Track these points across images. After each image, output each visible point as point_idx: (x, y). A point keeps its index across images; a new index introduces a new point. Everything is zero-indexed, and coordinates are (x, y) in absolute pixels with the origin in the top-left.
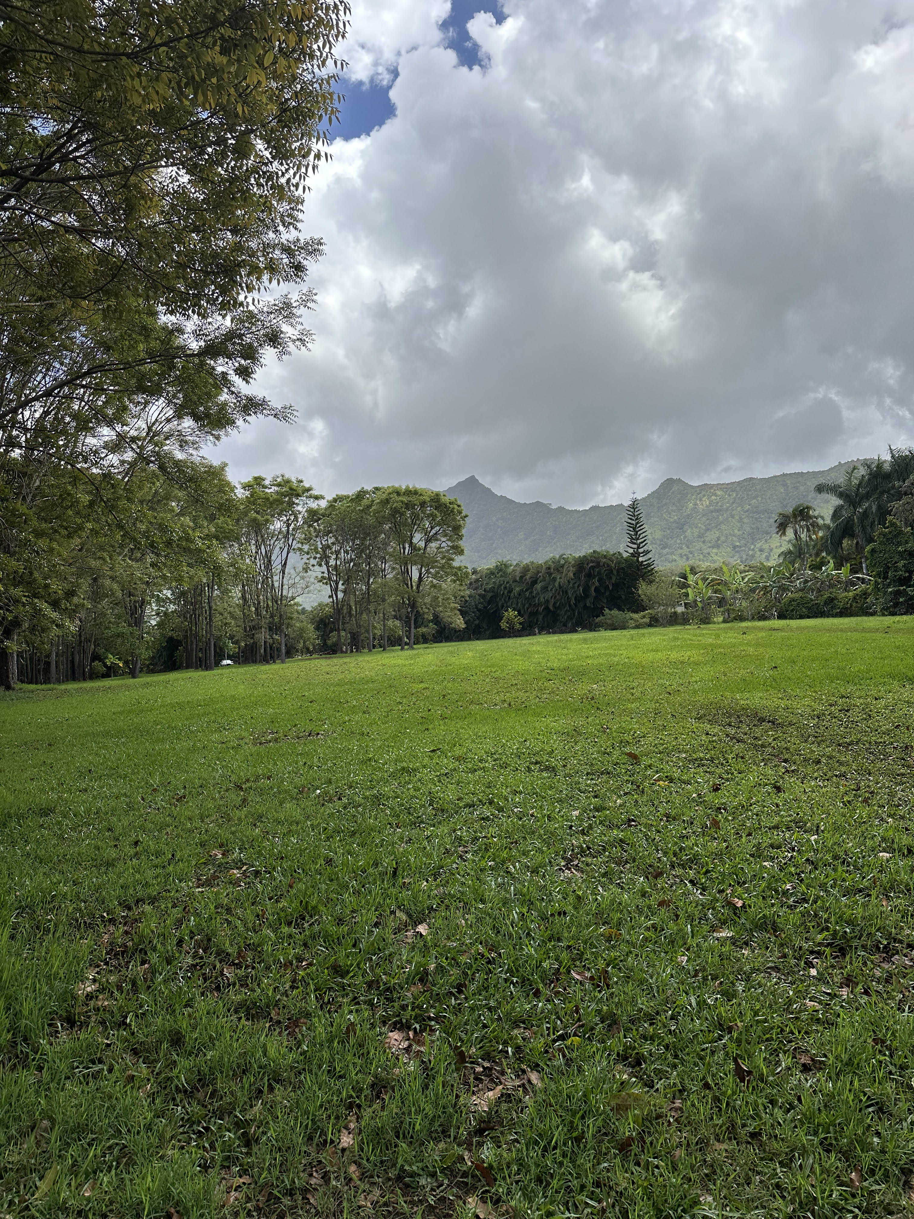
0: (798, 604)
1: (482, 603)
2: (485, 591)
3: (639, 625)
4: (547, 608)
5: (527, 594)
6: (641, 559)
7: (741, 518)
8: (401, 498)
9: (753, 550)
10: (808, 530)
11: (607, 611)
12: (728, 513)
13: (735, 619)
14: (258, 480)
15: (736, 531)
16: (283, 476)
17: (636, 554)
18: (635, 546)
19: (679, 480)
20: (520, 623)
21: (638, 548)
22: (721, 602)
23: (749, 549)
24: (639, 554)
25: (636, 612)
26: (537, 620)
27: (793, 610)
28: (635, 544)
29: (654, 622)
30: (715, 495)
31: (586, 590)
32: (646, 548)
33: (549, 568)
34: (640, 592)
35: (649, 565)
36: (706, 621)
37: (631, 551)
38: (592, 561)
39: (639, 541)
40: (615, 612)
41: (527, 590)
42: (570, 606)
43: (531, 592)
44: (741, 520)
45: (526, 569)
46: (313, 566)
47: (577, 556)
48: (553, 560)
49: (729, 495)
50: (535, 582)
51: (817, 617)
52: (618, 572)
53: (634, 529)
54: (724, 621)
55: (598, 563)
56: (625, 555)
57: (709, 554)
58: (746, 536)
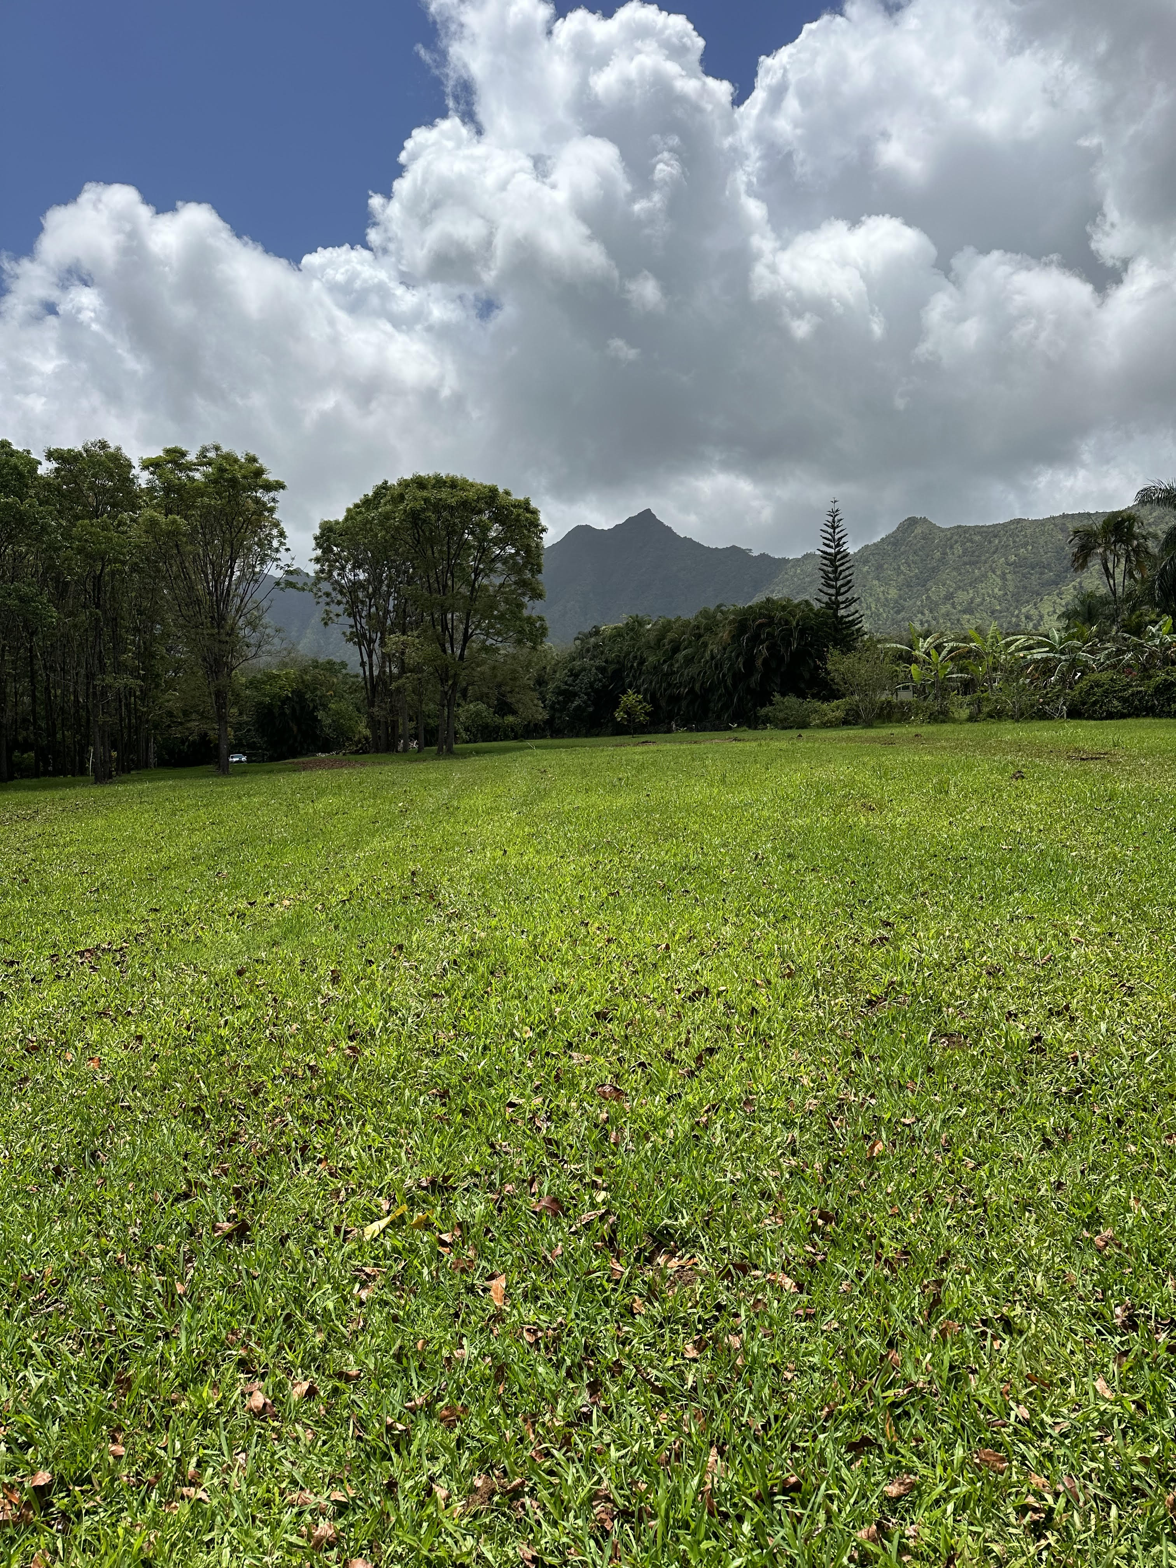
0: (1106, 692)
1: (600, 680)
2: (606, 662)
3: (829, 721)
4: (692, 690)
5: (665, 667)
6: (842, 613)
7: (1004, 574)
8: (425, 494)
9: (1017, 616)
10: (1128, 560)
11: (777, 697)
12: (987, 565)
13: (990, 715)
14: (175, 455)
15: (996, 590)
16: (217, 448)
17: (834, 605)
18: (832, 591)
19: (925, 520)
20: (646, 714)
21: (838, 594)
22: (968, 687)
23: (1013, 615)
24: (838, 603)
25: (826, 699)
26: (679, 709)
27: (1095, 703)
28: (832, 587)
29: (851, 719)
30: (971, 541)
31: (750, 663)
32: (848, 595)
33: (698, 628)
34: (829, 667)
35: (853, 623)
36: (941, 717)
37: (825, 599)
38: (761, 615)
39: (839, 583)
40: (791, 700)
41: (665, 661)
42: (726, 687)
43: (672, 665)
44: (1003, 577)
45: (667, 627)
46: (338, 615)
47: (740, 606)
48: (705, 614)
49: (990, 542)
50: (676, 650)
51: (1138, 716)
52: (802, 632)
53: (833, 562)
54: (972, 719)
55: (771, 618)
56: (816, 606)
57: (958, 620)
58: (1009, 597)
